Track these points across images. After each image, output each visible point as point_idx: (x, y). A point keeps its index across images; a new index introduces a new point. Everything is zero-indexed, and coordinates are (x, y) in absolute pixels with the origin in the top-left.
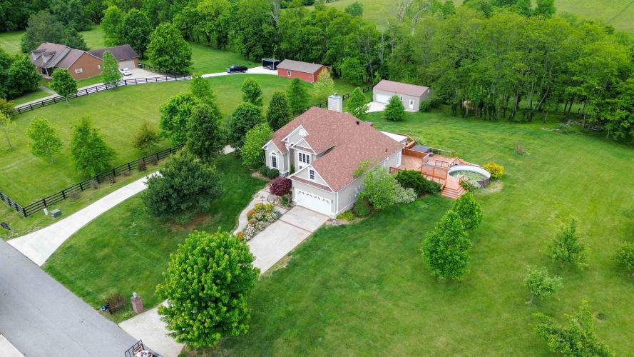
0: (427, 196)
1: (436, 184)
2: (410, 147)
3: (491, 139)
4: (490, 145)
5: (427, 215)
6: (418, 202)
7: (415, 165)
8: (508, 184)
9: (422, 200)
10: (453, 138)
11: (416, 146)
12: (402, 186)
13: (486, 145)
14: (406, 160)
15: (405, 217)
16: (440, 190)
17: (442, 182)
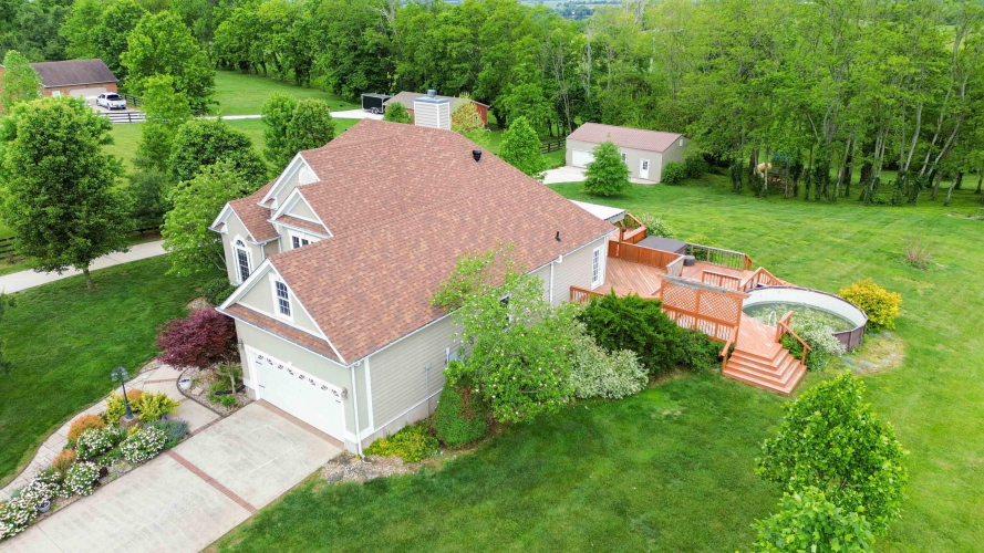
0: (678, 377)
1: (706, 341)
2: (634, 239)
3: (834, 232)
4: (835, 246)
5: (681, 446)
6: (650, 396)
7: (643, 284)
8: (917, 344)
9: (665, 389)
10: (740, 229)
11: (649, 238)
12: (599, 343)
13: (827, 244)
14: (620, 272)
15: (603, 452)
16: (720, 359)
17: (726, 334)
